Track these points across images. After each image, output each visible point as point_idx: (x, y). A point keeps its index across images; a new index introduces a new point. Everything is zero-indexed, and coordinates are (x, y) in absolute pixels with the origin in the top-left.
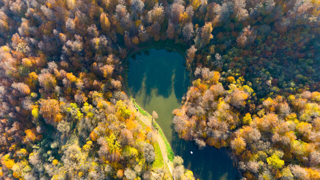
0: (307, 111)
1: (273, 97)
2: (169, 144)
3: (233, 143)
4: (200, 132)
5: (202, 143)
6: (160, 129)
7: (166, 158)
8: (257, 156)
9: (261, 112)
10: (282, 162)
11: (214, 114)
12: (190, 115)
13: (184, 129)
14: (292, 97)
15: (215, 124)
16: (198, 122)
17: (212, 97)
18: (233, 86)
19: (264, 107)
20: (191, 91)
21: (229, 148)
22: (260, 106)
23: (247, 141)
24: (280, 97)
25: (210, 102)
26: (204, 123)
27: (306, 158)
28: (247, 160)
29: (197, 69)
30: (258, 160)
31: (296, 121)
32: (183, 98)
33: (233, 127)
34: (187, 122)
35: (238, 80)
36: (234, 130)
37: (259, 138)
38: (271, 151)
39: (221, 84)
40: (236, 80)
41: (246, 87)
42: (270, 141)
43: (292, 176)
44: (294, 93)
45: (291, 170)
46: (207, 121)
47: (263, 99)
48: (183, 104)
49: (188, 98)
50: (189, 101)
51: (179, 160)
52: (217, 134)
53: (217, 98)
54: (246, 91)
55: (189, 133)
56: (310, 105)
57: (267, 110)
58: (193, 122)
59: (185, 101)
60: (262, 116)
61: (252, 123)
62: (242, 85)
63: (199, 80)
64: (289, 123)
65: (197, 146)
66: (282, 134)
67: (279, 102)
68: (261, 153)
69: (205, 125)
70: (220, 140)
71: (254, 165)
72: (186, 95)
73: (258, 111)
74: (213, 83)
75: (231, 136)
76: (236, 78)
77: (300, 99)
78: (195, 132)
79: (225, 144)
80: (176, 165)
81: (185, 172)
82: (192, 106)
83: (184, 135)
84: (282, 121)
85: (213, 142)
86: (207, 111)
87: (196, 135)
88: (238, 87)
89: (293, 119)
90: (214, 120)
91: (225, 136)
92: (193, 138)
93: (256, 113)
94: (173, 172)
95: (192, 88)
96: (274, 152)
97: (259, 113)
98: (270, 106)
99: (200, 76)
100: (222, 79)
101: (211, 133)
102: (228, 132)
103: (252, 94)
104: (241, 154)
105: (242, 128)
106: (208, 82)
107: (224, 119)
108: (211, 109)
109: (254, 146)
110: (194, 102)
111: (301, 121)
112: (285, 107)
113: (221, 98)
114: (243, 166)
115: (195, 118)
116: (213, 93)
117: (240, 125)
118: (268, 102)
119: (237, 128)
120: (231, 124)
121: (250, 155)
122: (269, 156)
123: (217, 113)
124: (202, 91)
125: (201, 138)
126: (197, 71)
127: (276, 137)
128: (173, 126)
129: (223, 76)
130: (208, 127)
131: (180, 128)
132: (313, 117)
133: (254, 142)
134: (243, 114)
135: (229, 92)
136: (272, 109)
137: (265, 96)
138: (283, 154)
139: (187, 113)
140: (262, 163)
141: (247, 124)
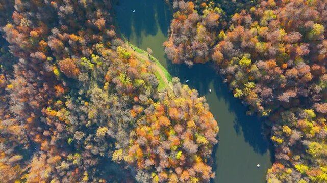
0: (265, 18)
1: (239, 12)
2: (166, 70)
3: (213, 56)
4: (187, 55)
5: (191, 63)
6: (157, 61)
7: (166, 81)
8: (232, 62)
9: (232, 27)
10: (250, 61)
11: (195, 38)
12: (176, 44)
13: (175, 56)
14: (253, 8)
15: (198, 46)
16: (184, 48)
17: (191, 25)
18: (206, 11)
19: (233, 22)
20: (174, 24)
21: (211, 61)
22: (230, 22)
23: (223, 52)
24: (244, 11)
25: (190, 30)
26: (189, 47)
27: (266, 54)
28: (225, 67)
29: (174, 3)
30: (233, 64)
31: (258, 27)
32: (169, 31)
33: (212, 44)
34: (176, 50)
35: (209, 5)
36: (213, 47)
37: (231, 48)
38: (241, 55)
39: (196, 11)
40: (208, 5)
41: (217, 8)
42: (240, 48)
43: (257, 69)
44: (254, 5)
45: (257, 65)
46: (191, 45)
47: (232, 16)
48: (170, 36)
49: (172, 30)
50: (174, 32)
51: (176, 79)
52: (200, 53)
53: (195, 24)
54: (217, 12)
55: (179, 58)
56: (267, 12)
57: (236, 24)
58: (180, 49)
59: (170, 33)
60: (233, 30)
61: (225, 37)
62: (213, 8)
63: (178, 12)
64: (252, 30)
65: (187, 66)
66: (248, 40)
67: (244, 15)
68: (235, 58)
69: (190, 49)
70: (203, 57)
71: (231, 69)
72: (170, 28)
73: (229, 26)
74: (189, 12)
75: (211, 52)
76: (208, 3)
77: (259, 9)
78: (184, 56)
79: (208, 59)
80: (175, 84)
81: (182, 87)
82: (177, 36)
83: (176, 61)
84: (247, 30)
85: (198, 60)
86: (189, 37)
87: (184, 58)
88: (210, 11)
89: (255, 27)
90: (195, 44)
91: (207, 53)
92: (183, 61)
93: (228, 29)
94: (174, 89)
95: (174, 21)
96: (244, 56)
97: (230, 28)
98: (238, 20)
99: (178, 9)
100: (196, 6)
101: (196, 54)
102: (208, 49)
103: (222, 13)
104: (222, 63)
105: (219, 43)
106: (186, 12)
107: (203, 40)
108: (192, 34)
109: (229, 55)
110: (178, 32)
111: (261, 26)
112: (248, 19)
113: (199, 23)
114: (223, 71)
115: (181, 45)
116: (191, 21)
117: (217, 42)
118: (236, 17)
119: (215, 45)
120: (210, 43)
121: (227, 62)
122: (241, 59)
123: (198, 37)
124: (182, 21)
125: (188, 59)
126: (175, 4)
127: (244, 44)
128: (166, 56)
129: (198, 4)
130: (193, 50)
131: (171, 56)
132: (269, 22)
133: (229, 52)
134: (218, 32)
135: (204, 16)
136: (239, 22)
137: (233, 13)
138: (250, 55)
139: (174, 43)
140: (236, 66)
141: (222, 39)
